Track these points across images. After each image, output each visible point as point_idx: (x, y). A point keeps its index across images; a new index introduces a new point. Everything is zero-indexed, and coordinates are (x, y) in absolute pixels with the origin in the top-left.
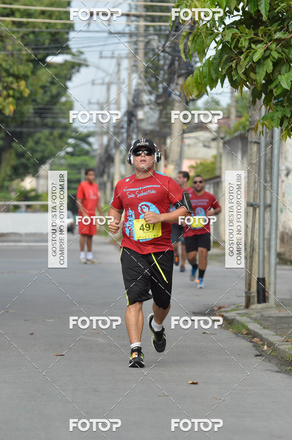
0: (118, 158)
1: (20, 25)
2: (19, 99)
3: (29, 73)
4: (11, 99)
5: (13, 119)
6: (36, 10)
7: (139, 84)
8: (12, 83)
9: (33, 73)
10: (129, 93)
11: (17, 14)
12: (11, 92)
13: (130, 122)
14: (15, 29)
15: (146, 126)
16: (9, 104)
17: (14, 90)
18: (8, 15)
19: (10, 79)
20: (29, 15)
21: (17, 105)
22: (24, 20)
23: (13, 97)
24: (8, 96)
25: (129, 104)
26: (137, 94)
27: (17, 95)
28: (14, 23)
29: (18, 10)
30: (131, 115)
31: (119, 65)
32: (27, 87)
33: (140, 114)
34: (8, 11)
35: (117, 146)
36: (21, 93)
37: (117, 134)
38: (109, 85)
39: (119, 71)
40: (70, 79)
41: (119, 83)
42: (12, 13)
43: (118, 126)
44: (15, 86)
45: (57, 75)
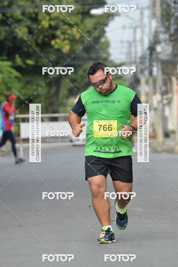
0: (143, 80)
2: (73, 41)
3: (79, 22)
4: (67, 42)
5: (69, 55)
7: (157, 27)
8: (67, 30)
9: (82, 22)
10: (150, 33)
12: (67, 36)
13: (151, 54)
15: (163, 57)
16: (66, 44)
17: (68, 34)
19: (66, 27)
21: (71, 45)
23: (69, 39)
24: (65, 39)
25: (150, 41)
26: (156, 34)
27: (71, 38)
30: (152, 49)
31: (142, 14)
32: (78, 32)
33: (159, 48)
35: (142, 71)
36: (74, 36)
37: (142, 63)
38: (135, 29)
39: (142, 19)
40: (106, 25)
41: (142, 26)
43: (143, 58)
44: (69, 31)
45: (98, 23)
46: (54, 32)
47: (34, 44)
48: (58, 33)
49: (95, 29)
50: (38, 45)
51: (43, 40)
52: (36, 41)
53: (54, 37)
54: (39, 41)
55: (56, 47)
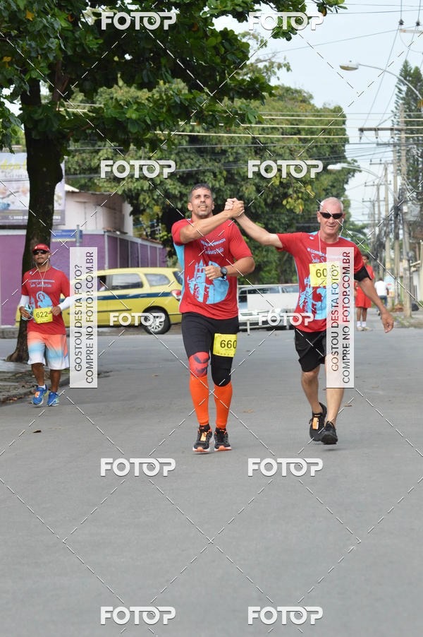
0: (388, 245)
1: (305, 141)
2: (307, 200)
4: (300, 201)
5: (302, 216)
6: (317, 129)
7: (403, 184)
8: (300, 187)
10: (395, 192)
11: (303, 133)
12: (300, 195)
13: (397, 215)
14: (301, 144)
15: (410, 218)
16: (298, 204)
17: (302, 193)
18: (295, 134)
20: (312, 133)
21: (305, 205)
22: (309, 137)
23: (302, 198)
24: (298, 198)
25: (395, 200)
26: (402, 192)
27: (305, 197)
28: (300, 139)
29: (304, 129)
30: (397, 209)
31: (386, 169)
32: (312, 190)
33: (405, 209)
34: (295, 130)
35: (387, 235)
36: (308, 195)
37: (386, 225)
38: (378, 186)
39: (386, 174)
40: (347, 183)
41: (387, 184)
42: (298, 132)
43: (387, 219)
44: (303, 190)
45: (336, 180)
46: (286, 190)
47: (263, 204)
48: (290, 191)
49: (333, 186)
50: (266, 204)
51: (273, 199)
52: (265, 200)
53: (286, 196)
54: (269, 201)
55: (288, 207)
